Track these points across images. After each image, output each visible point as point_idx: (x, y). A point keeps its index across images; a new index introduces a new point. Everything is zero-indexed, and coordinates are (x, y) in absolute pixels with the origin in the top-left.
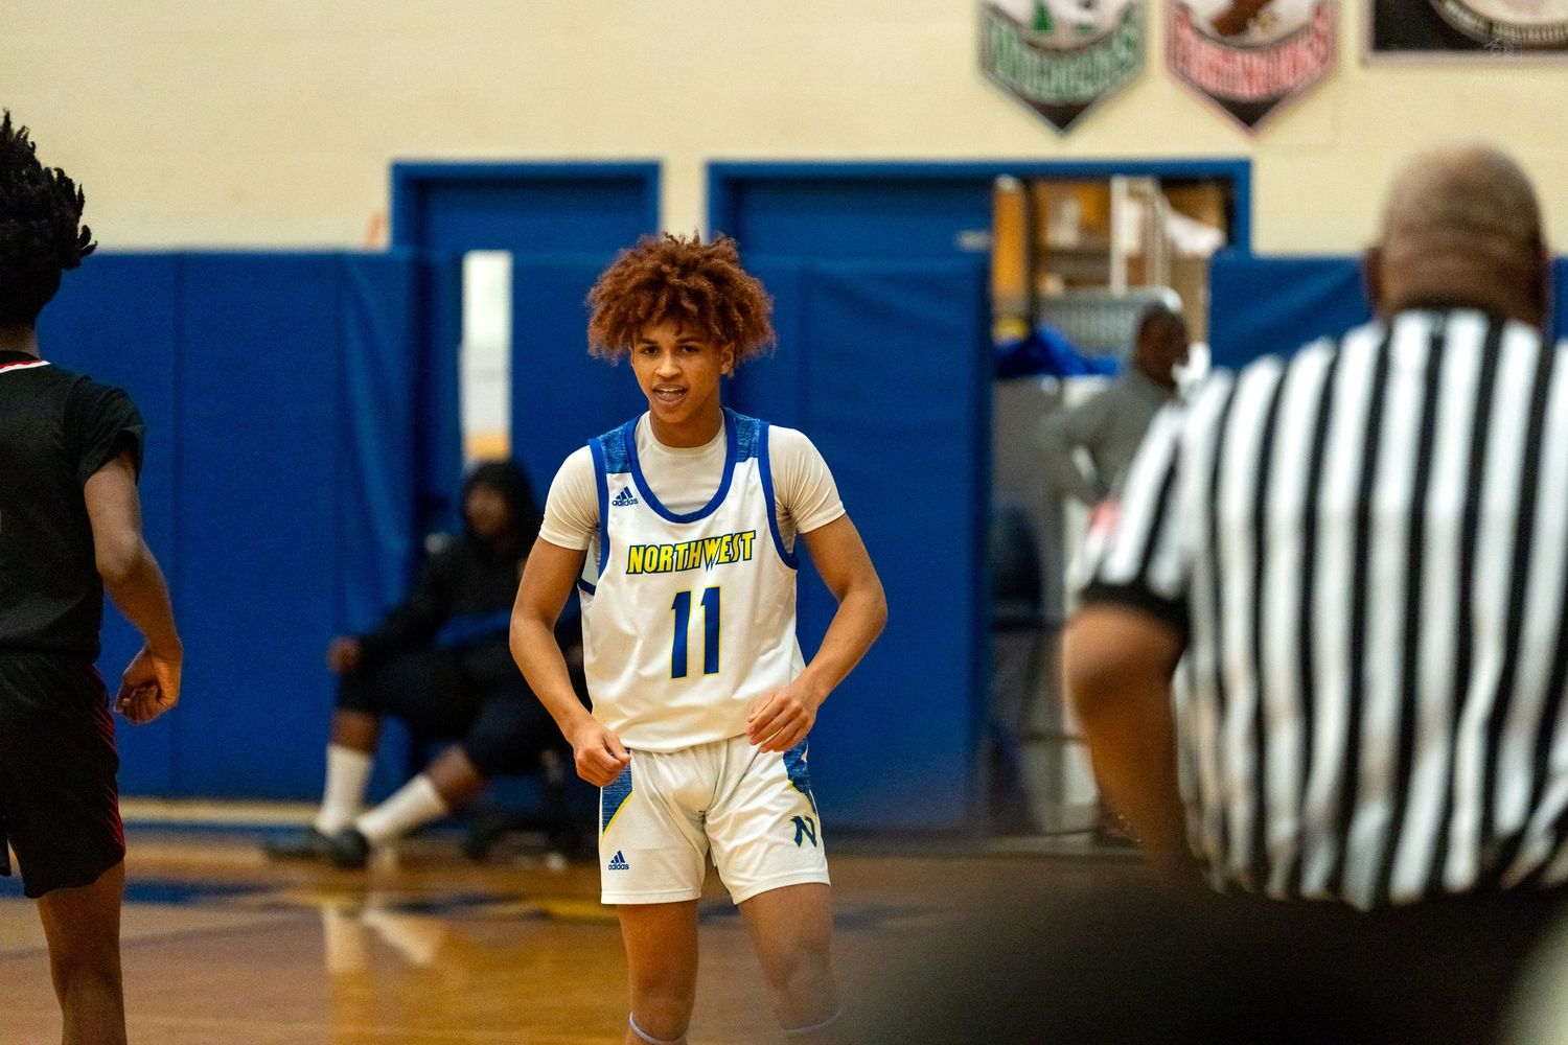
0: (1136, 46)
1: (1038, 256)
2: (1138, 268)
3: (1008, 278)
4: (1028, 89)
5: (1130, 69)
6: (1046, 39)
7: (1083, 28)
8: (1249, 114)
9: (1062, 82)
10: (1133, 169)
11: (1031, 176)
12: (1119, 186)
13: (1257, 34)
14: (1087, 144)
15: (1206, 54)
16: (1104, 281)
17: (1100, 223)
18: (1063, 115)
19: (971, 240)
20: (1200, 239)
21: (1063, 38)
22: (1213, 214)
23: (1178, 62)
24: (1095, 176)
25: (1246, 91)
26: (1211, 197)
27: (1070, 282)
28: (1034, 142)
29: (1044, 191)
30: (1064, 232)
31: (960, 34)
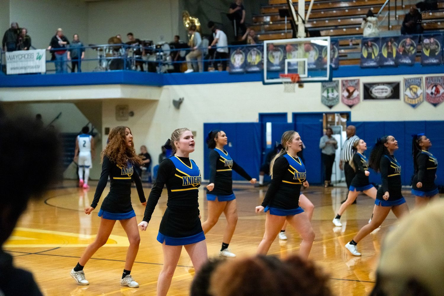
0: (338, 99)
1: (327, 122)
2: (338, 123)
3: (324, 125)
4: (327, 104)
5: (337, 102)
6: (328, 99)
7: (332, 98)
8: (351, 106)
9: (330, 103)
10: (337, 113)
11: (327, 114)
12: (336, 114)
13: (351, 98)
14: (333, 110)
15: (346, 100)
16: (334, 125)
17: (334, 119)
18: (330, 107)
19: (321, 120)
20: (344, 120)
21: (330, 99)
22: (346, 117)
23: (343, 101)
24: (333, 114)
25: (350, 104)
26: (345, 116)
27: (330, 125)
28: (327, 110)
29: (328, 115)
30: (330, 119)
31: (319, 99)
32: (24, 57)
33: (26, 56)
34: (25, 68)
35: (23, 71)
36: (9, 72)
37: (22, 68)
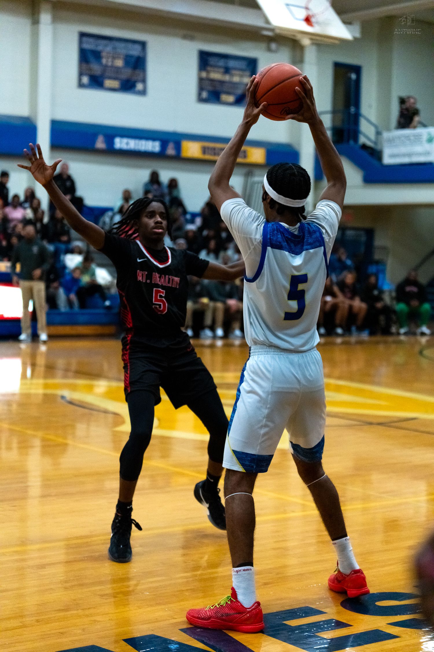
32: (410, 140)
33: (412, 138)
34: (410, 155)
35: (406, 160)
36: (387, 160)
37: (404, 155)
